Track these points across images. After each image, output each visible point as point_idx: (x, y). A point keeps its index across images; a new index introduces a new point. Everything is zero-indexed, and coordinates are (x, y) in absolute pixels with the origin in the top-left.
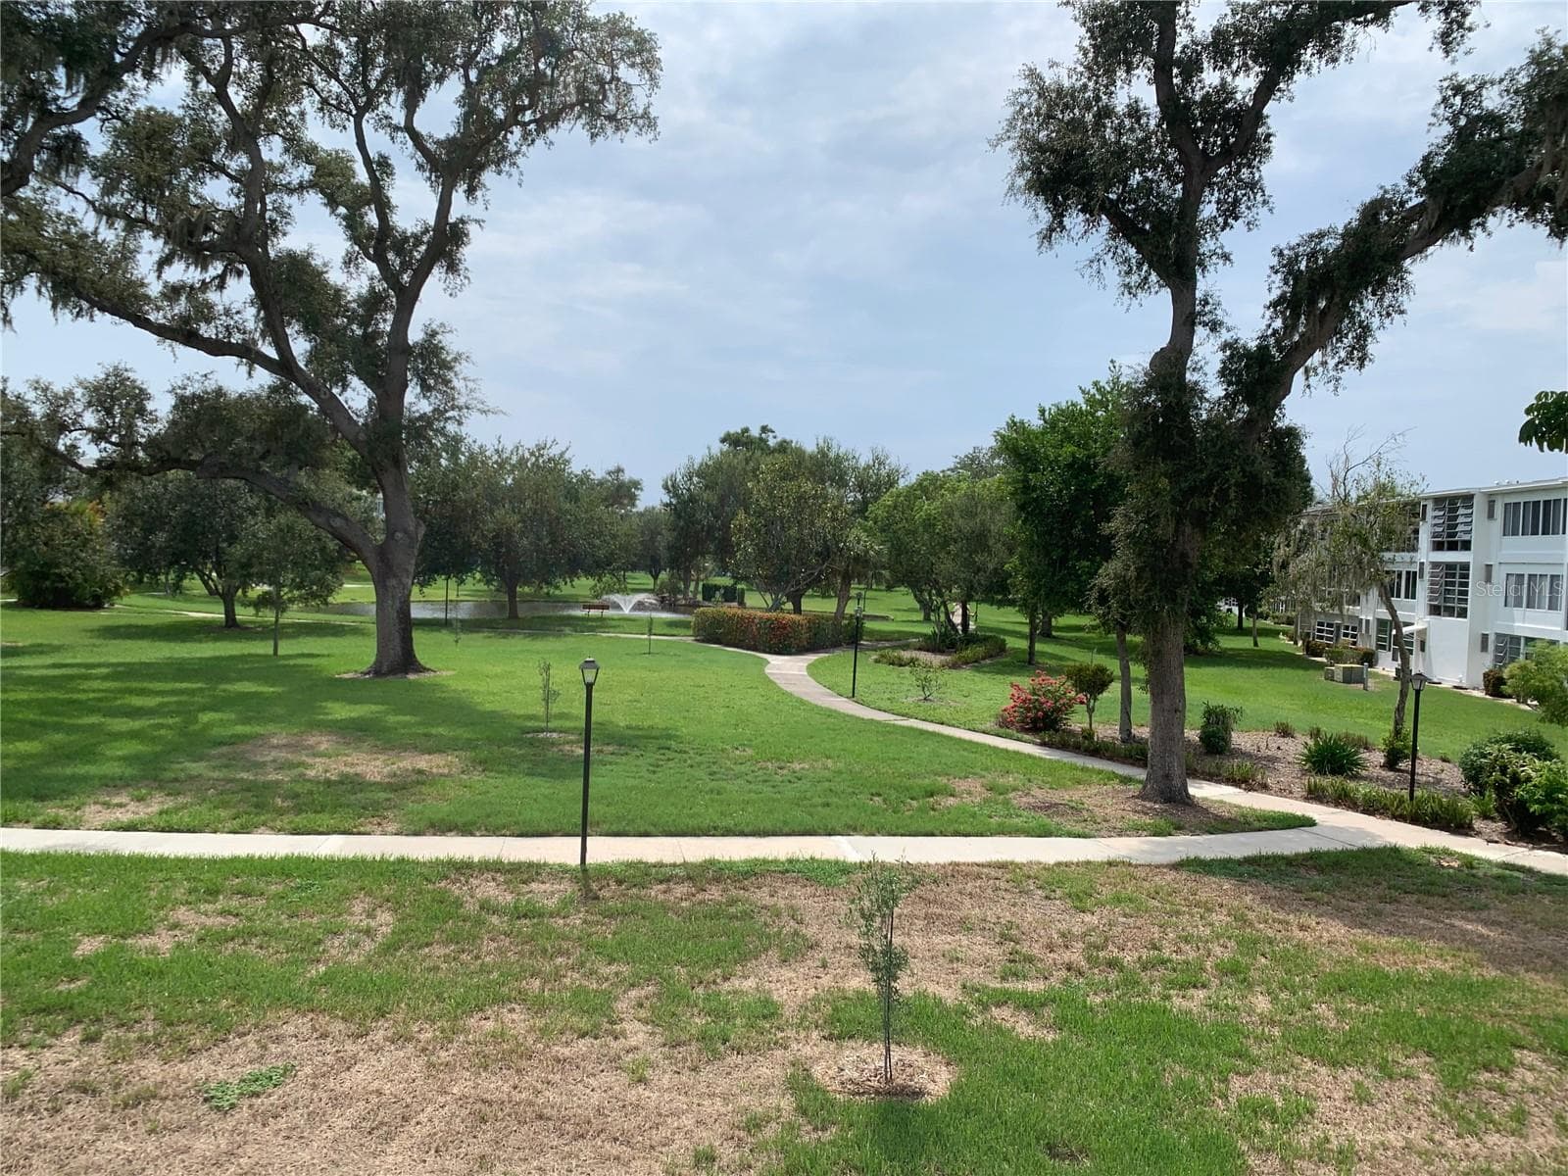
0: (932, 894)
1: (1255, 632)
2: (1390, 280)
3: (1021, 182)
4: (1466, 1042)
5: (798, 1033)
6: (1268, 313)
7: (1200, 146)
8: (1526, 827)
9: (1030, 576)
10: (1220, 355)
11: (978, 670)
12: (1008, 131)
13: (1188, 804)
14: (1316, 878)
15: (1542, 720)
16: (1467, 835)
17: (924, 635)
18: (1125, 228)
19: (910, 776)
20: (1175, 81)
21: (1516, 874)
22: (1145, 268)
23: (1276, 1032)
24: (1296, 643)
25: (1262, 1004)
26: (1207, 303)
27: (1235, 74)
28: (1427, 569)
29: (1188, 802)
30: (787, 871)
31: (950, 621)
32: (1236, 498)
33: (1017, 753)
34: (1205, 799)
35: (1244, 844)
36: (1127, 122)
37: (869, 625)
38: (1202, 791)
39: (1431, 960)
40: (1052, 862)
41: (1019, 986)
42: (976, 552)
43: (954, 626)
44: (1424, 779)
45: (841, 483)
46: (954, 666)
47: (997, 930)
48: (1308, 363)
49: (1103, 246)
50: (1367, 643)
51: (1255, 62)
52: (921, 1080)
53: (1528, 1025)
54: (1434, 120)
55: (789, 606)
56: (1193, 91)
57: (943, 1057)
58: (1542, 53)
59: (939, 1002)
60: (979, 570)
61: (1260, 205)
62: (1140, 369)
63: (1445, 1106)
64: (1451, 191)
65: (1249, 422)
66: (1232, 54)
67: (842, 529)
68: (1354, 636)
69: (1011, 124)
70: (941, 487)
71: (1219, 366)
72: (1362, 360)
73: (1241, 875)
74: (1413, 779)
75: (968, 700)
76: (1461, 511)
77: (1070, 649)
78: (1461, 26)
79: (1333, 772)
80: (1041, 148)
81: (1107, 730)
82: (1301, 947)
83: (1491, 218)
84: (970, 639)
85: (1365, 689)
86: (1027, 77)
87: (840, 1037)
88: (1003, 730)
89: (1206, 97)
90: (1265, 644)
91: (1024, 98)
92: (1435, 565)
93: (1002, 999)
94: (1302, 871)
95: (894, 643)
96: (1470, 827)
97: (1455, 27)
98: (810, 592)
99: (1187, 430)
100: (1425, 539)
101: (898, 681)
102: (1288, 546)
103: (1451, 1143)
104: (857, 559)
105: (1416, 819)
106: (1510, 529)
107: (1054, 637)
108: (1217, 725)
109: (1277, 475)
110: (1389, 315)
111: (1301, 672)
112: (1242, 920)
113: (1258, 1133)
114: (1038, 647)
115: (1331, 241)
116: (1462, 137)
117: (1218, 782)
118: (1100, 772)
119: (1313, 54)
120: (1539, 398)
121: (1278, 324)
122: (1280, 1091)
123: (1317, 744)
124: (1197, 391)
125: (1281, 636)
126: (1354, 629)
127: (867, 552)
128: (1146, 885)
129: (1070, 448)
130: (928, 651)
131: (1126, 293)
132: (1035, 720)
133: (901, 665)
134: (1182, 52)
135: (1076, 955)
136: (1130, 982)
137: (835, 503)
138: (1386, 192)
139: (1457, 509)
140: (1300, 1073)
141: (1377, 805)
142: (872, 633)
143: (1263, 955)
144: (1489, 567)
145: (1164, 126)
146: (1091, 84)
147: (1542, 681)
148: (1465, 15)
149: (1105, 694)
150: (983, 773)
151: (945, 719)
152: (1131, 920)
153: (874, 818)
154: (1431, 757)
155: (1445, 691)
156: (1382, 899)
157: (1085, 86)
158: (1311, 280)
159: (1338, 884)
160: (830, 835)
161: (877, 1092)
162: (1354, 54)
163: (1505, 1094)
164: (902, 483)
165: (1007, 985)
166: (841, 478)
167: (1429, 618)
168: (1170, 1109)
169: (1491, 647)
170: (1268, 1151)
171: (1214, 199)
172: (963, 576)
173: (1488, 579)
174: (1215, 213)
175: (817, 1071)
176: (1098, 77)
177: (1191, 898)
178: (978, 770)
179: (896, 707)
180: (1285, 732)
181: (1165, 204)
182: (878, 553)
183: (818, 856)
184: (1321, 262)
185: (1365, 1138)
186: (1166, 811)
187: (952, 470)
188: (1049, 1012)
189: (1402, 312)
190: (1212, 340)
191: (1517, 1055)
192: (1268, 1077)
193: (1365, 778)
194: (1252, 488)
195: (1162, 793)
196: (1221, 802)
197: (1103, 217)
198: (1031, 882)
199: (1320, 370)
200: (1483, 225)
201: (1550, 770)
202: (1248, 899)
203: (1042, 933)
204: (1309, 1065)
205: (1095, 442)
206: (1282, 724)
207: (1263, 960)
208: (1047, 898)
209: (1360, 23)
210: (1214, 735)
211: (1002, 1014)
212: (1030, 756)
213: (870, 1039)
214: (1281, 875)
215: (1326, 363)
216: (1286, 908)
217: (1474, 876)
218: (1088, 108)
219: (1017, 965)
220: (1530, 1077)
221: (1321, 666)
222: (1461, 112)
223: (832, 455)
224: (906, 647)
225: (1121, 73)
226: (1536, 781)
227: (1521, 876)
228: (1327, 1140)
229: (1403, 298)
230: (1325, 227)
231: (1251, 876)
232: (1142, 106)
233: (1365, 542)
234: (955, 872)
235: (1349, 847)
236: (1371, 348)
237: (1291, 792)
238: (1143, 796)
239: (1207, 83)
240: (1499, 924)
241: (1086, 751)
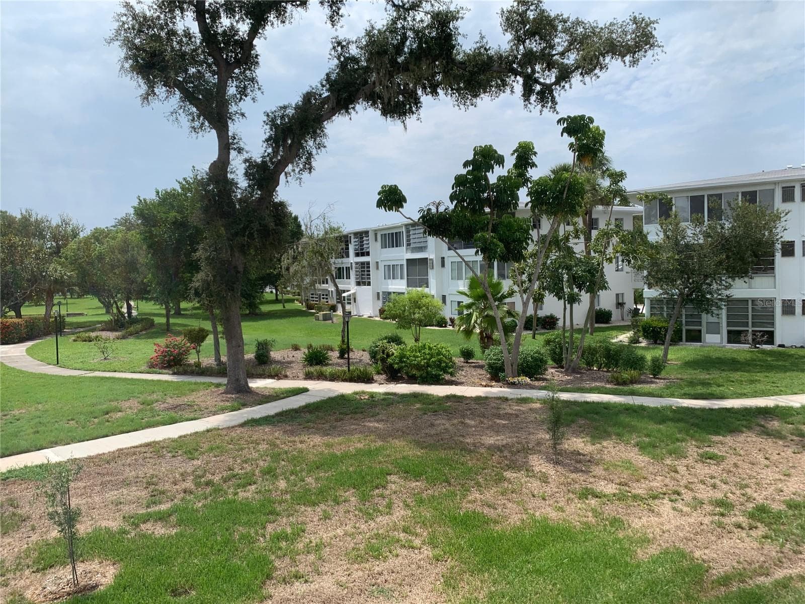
0: (106, 470)
1: (283, 301)
2: (318, 131)
3: (127, 65)
4: (369, 478)
5: (15, 574)
6: (265, 145)
7: (225, 56)
8: (394, 376)
9: (158, 284)
10: (244, 165)
11: (138, 338)
12: (116, 36)
13: (249, 392)
14: (308, 416)
15: (397, 328)
16: (371, 383)
17: (105, 322)
18: (189, 96)
19: (94, 405)
20: (207, 21)
21: (389, 396)
22: (202, 118)
23: (288, 497)
24: (302, 304)
25: (282, 484)
26: (235, 138)
27: (238, 22)
28: (354, 265)
29: (248, 391)
30: (8, 478)
31: (119, 311)
32: (258, 237)
33: (159, 381)
34: (258, 388)
35: (275, 407)
36: (184, 39)
37: (68, 319)
38: (256, 384)
39: (357, 444)
40: (176, 437)
41: (157, 508)
42: (130, 272)
43: (122, 314)
44: (355, 360)
45: (42, 236)
46: (124, 337)
47: (145, 480)
48: (286, 170)
49: (177, 106)
50: (333, 301)
51: (247, 17)
52: (98, 578)
53: (393, 464)
54: (330, 57)
55: (13, 313)
56: (217, 28)
57: (111, 561)
58: (370, 32)
59: (108, 530)
60: (133, 282)
61: (257, 90)
62: (203, 171)
63: (361, 510)
64: (339, 91)
65: (260, 199)
66: (235, 11)
67: (44, 264)
68: (327, 299)
69: (118, 31)
70: (106, 237)
71: (244, 171)
72: (310, 169)
73: (274, 422)
74: (349, 362)
75: (131, 355)
76: (365, 238)
77: (190, 320)
78: (338, 14)
79: (317, 364)
80: (137, 48)
81: (208, 360)
82: (301, 451)
83: (357, 105)
84: (133, 321)
85: (332, 322)
86: (125, 6)
87: (43, 569)
88: (151, 370)
89: (225, 31)
90: (289, 306)
91: (124, 19)
92: (357, 263)
93: (146, 519)
94: (302, 414)
95: (86, 329)
96: (373, 379)
97: (335, 14)
98: (27, 303)
99: (231, 204)
100: (352, 252)
101: (88, 350)
102: (288, 259)
103: (363, 526)
104: (56, 281)
105: (351, 380)
106: (384, 246)
107: (183, 314)
108: (263, 351)
109: (276, 225)
110: (319, 148)
111: (304, 318)
112: (273, 445)
113: (280, 548)
114: (172, 321)
115: (290, 111)
116: (343, 66)
117: (265, 378)
118: (204, 383)
119: (274, 18)
120: (382, 187)
121: (270, 150)
122: (290, 525)
123: (309, 352)
124: (233, 184)
125: (296, 302)
126: (326, 295)
127: (62, 277)
128: (226, 438)
129: (173, 214)
130: (108, 331)
131: (193, 132)
132: (169, 362)
133: (90, 341)
134: (209, 6)
135: (189, 484)
136: (217, 490)
137: (37, 249)
138: (313, 89)
139: (363, 238)
140: (299, 514)
141: (335, 376)
142: (71, 324)
143: (283, 460)
144: (377, 262)
145: (204, 44)
146: (162, 16)
147: (396, 311)
148: (339, 9)
149: (205, 342)
150: (138, 395)
151: (117, 369)
152: (218, 458)
153: (70, 434)
154: (358, 350)
155: (365, 319)
156: (336, 420)
157: (159, 17)
158: (283, 129)
159: (318, 417)
160: (39, 450)
161: (69, 594)
162: (292, 20)
163: (384, 497)
164: (82, 235)
165: (149, 510)
166: (41, 233)
167: (356, 287)
168: (237, 551)
169: (381, 298)
170: (284, 556)
171: (234, 85)
172: (124, 286)
173: (377, 268)
174: (235, 92)
175: (28, 594)
176: (166, 13)
177: (249, 439)
178: (136, 394)
179: (86, 366)
180: (296, 348)
181: (208, 85)
182: (70, 277)
183: (29, 464)
184: (287, 120)
185: (326, 536)
186: (238, 397)
187: (114, 227)
188: (173, 519)
189: (325, 147)
190: (239, 158)
191: (389, 478)
192: (284, 520)
193: (331, 365)
194: (265, 232)
195: (235, 389)
196: (266, 388)
197: (176, 89)
198: (164, 450)
199: (292, 174)
200: (353, 108)
201: (400, 349)
202: (276, 434)
203: (170, 476)
204: (303, 508)
205: (187, 210)
206: (295, 345)
207: (283, 463)
208: (173, 456)
209: (294, 5)
210: (262, 355)
211: (147, 528)
212: (166, 382)
213: (64, 564)
214: (293, 418)
215: (294, 170)
216: (294, 434)
217: (374, 401)
218: (162, 29)
219: (156, 497)
220: (393, 486)
221: (313, 314)
222: (341, 54)
223: (33, 219)
224: (93, 330)
225: (178, 12)
226: (395, 354)
227: (392, 397)
228: (311, 542)
229: (324, 140)
230: (286, 103)
231: (279, 422)
232: (191, 32)
233: (322, 255)
234: (121, 453)
235: (323, 398)
236: (314, 164)
237: (298, 377)
238: (226, 392)
239: (224, 24)
240: (383, 420)
241: (197, 373)
